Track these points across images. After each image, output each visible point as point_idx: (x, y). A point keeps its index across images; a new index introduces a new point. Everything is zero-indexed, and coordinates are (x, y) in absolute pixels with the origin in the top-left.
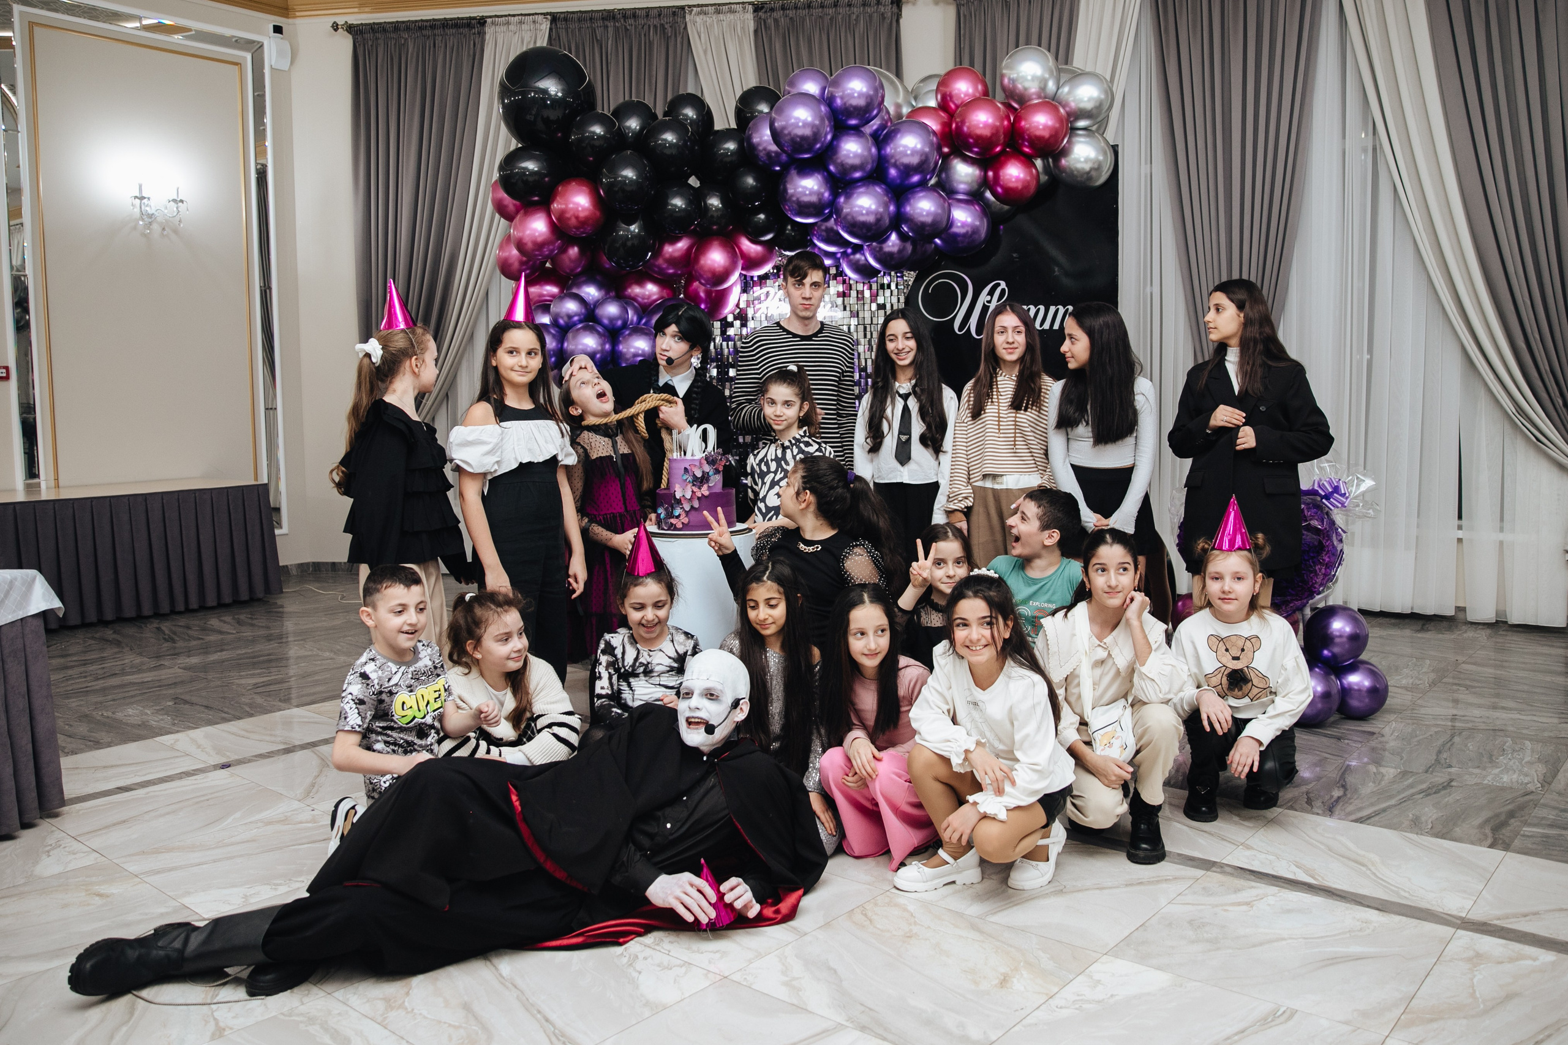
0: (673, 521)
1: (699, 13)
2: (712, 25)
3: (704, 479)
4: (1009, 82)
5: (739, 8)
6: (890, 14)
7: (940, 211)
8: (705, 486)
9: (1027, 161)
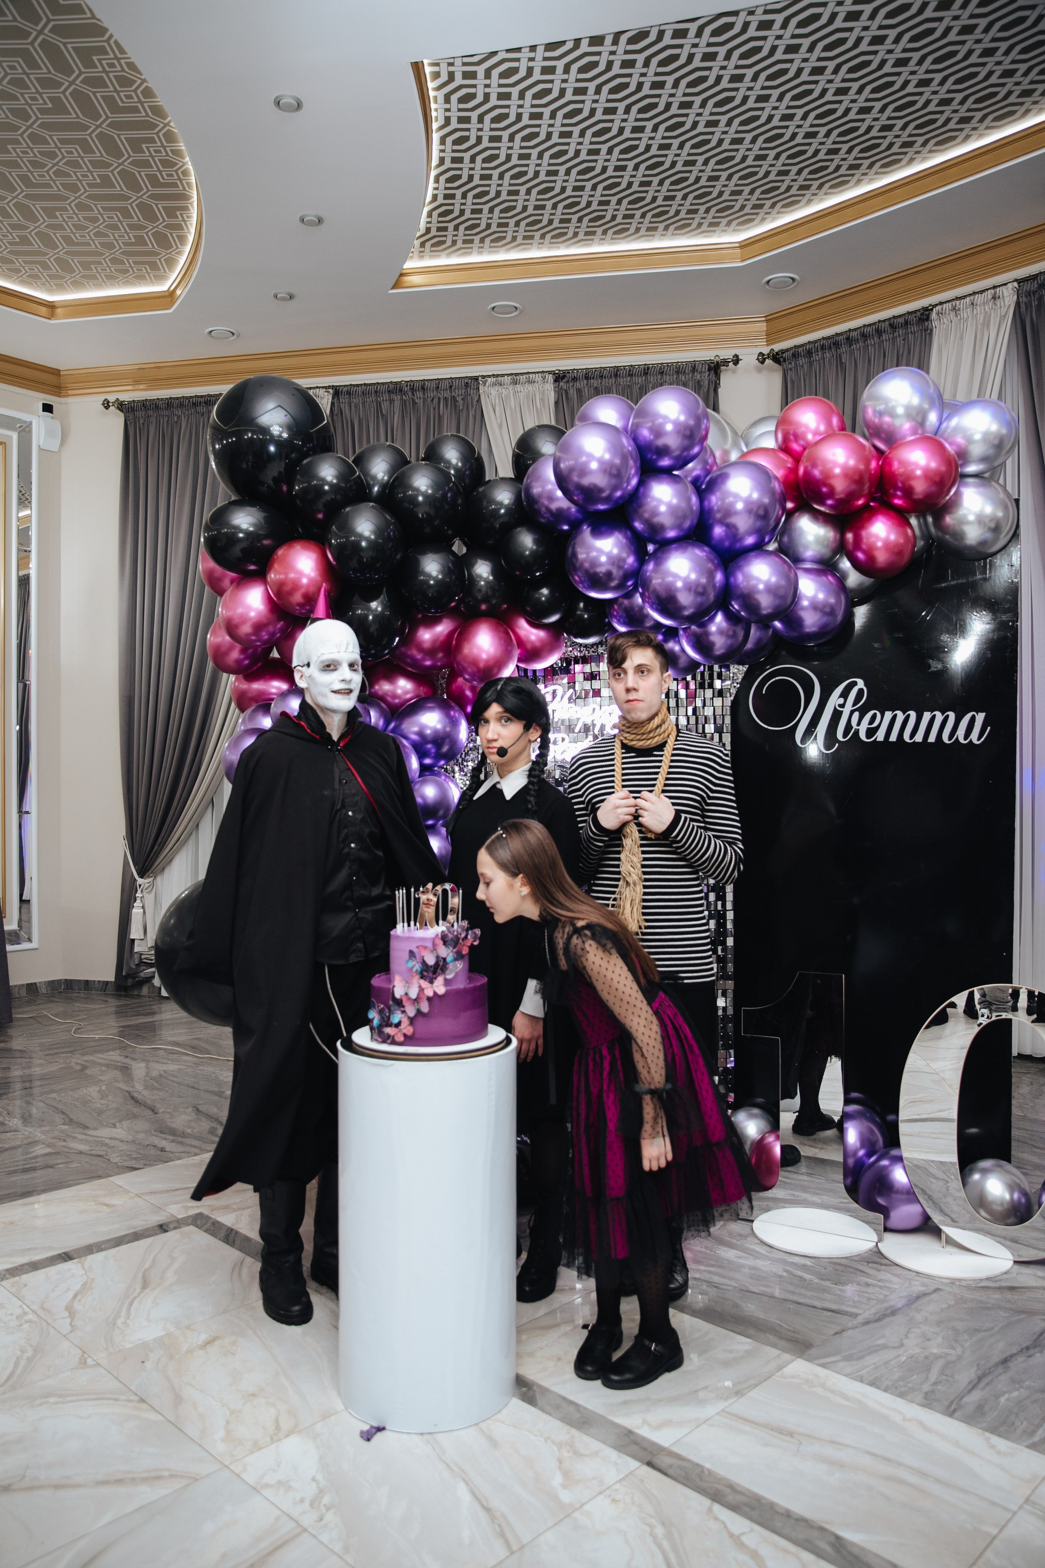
0: (388, 1030)
1: (494, 384)
2: (508, 397)
3: (440, 967)
4: (874, 415)
5: (538, 378)
6: (707, 382)
7: (783, 583)
8: (439, 981)
9: (900, 517)
